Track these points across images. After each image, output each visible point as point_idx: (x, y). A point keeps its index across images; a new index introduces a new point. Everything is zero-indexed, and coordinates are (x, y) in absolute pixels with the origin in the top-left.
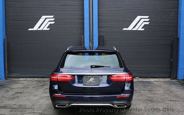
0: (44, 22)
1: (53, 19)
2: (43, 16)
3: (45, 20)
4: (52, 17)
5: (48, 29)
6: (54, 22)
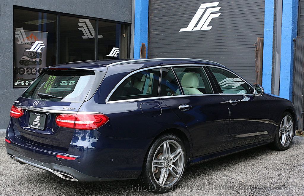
0: (203, 15)
1: (218, 9)
2: (202, 5)
3: (205, 12)
4: (216, 5)
5: (210, 28)
6: (219, 14)
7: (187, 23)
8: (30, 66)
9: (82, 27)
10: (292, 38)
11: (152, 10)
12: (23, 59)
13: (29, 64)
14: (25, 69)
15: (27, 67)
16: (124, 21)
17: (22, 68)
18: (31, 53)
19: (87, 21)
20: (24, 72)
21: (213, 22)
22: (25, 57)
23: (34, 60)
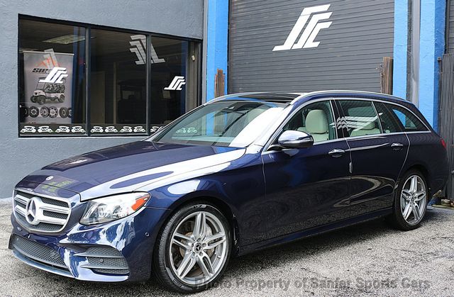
0: (306, 25)
2: (305, 9)
4: (326, 9)
5: (316, 44)
6: (330, 23)
7: (284, 37)
8: (46, 105)
9: (135, 47)
10: (436, 56)
11: (234, 19)
12: (36, 93)
13: (45, 102)
14: (40, 109)
15: (42, 106)
16: (191, 37)
17: (35, 108)
18: (48, 85)
19: (143, 37)
20: (38, 114)
21: (321, 36)
22: (40, 91)
23: (53, 95)
